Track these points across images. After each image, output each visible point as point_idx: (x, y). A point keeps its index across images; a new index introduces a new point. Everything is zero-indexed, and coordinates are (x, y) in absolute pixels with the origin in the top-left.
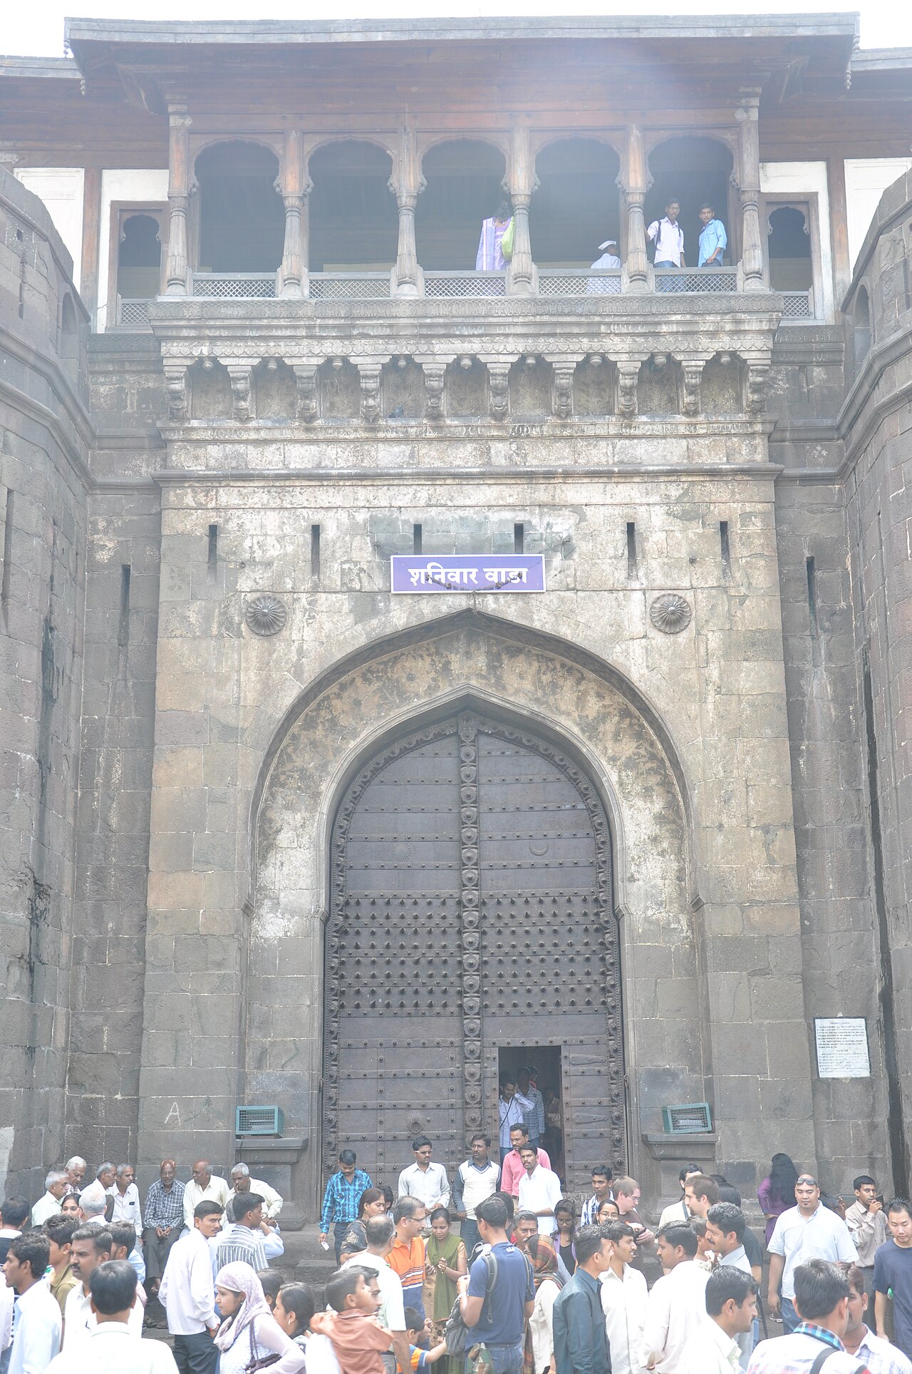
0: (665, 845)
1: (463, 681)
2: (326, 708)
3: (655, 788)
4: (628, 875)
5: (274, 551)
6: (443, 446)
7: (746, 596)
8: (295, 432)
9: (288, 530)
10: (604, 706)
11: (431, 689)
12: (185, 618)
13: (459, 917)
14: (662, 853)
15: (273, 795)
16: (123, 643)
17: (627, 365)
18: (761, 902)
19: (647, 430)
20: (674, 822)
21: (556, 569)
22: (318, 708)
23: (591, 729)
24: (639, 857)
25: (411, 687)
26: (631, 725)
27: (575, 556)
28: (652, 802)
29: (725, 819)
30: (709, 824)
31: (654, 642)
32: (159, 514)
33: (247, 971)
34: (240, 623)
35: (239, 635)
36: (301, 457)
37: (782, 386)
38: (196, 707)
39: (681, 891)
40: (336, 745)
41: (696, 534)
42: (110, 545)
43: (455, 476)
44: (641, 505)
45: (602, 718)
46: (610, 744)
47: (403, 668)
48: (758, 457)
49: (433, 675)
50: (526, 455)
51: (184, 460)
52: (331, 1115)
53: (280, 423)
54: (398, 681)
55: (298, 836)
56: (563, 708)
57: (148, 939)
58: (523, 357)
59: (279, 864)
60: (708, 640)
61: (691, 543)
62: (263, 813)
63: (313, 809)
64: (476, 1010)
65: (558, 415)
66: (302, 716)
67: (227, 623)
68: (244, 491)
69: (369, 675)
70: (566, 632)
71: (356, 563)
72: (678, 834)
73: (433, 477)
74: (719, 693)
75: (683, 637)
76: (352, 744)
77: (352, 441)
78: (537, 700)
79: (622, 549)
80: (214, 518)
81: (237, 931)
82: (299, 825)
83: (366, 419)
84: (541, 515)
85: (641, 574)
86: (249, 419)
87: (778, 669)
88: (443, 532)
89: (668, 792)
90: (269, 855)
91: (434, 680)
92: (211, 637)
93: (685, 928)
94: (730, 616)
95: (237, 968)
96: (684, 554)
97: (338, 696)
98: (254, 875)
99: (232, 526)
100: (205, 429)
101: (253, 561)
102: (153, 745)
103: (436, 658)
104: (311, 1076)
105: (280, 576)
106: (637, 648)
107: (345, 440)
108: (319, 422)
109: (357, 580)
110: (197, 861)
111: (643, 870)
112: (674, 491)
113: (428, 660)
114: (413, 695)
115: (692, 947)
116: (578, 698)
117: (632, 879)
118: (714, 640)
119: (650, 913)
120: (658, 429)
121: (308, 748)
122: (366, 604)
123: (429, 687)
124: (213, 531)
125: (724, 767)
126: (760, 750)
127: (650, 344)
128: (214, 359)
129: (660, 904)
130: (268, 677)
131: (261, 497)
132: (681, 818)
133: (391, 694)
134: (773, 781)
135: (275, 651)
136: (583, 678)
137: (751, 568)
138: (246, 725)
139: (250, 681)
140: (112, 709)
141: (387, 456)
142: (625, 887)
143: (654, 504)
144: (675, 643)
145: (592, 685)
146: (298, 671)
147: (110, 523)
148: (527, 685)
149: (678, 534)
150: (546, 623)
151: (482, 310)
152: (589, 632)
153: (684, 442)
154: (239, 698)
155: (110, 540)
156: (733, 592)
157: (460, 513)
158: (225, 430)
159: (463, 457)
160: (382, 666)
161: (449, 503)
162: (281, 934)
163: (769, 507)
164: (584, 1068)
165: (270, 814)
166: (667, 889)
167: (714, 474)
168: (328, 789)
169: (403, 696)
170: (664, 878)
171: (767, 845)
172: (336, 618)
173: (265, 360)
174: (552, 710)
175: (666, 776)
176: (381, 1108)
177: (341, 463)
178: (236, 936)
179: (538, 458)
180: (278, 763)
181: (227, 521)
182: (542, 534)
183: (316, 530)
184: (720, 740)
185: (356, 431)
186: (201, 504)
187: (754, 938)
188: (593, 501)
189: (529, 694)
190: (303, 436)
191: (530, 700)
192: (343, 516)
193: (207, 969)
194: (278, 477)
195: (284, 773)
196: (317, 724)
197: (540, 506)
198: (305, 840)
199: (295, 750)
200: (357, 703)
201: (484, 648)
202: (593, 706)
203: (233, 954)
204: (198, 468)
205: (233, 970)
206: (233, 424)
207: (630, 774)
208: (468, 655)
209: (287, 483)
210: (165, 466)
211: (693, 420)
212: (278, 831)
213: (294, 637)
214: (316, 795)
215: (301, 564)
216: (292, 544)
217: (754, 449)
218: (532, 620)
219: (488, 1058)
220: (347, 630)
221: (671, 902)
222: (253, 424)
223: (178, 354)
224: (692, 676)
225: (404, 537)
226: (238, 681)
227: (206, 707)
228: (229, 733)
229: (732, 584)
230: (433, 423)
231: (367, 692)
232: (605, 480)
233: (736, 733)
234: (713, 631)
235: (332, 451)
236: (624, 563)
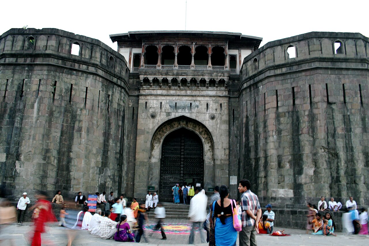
0: (211, 150)
1: (182, 125)
3: (209, 142)
4: (205, 155)
5: (155, 106)
6: (180, 91)
7: (224, 115)
9: (157, 103)
11: (177, 127)
12: (142, 115)
14: (210, 152)
15: (154, 141)
16: (133, 118)
17: (208, 80)
18: (223, 160)
19: (210, 89)
20: (212, 147)
21: (196, 110)
22: (161, 129)
23: (201, 133)
24: (207, 152)
25: (174, 126)
26: (206, 133)
27: (199, 108)
28: (209, 144)
29: (219, 147)
31: (210, 121)
32: (138, 100)
33: (149, 167)
34: (150, 116)
35: (150, 118)
36: (159, 92)
37: (231, 83)
38: (143, 129)
40: (163, 134)
41: (217, 105)
42: (131, 104)
43: (182, 95)
44: (209, 101)
45: (202, 131)
46: (203, 136)
47: (173, 123)
48: (227, 94)
50: (192, 93)
51: (142, 92)
52: (161, 187)
53: (156, 87)
54: (172, 125)
56: (197, 130)
57: (136, 162)
58: (192, 78)
59: (154, 151)
63: (160, 143)
65: (197, 87)
66: (158, 130)
67: (148, 116)
68: (151, 97)
70: (197, 119)
71: (167, 108)
73: (179, 95)
74: (219, 129)
75: (214, 120)
76: (166, 134)
77: (167, 90)
78: (193, 129)
79: (206, 107)
80: (146, 101)
81: (148, 161)
82: (157, 146)
83: (169, 86)
84: (194, 102)
85: (208, 111)
87: (228, 126)
88: (180, 104)
89: (211, 143)
91: (178, 125)
92: (145, 118)
93: (212, 163)
94: (221, 118)
96: (215, 108)
97: (164, 127)
98: (151, 153)
99: (149, 102)
100: (146, 87)
101: (152, 107)
102: (137, 134)
103: (178, 122)
104: (158, 181)
105: (156, 110)
106: (207, 122)
108: (162, 87)
109: (167, 110)
110: (143, 151)
111: (207, 154)
112: (214, 99)
116: (199, 128)
118: (219, 121)
120: (212, 89)
121: (159, 135)
122: (168, 114)
124: (146, 103)
125: (219, 140)
126: (224, 138)
127: (211, 77)
128: (147, 78)
129: (209, 159)
130: (154, 124)
131: (153, 98)
134: (226, 142)
135: (154, 121)
137: (225, 110)
138: (150, 131)
139: (151, 125)
140: (131, 128)
141: (172, 92)
143: (211, 101)
145: (201, 127)
146: (158, 124)
147: (131, 101)
148: (192, 126)
149: (214, 105)
150: (195, 118)
151: (186, 72)
152: (200, 119)
153: (216, 91)
154: (149, 128)
157: (182, 101)
158: (148, 88)
159: (183, 93)
160: (170, 123)
162: (154, 161)
163: (228, 102)
165: (153, 144)
166: (210, 157)
167: (220, 96)
168: (162, 141)
169: (173, 128)
170: (210, 155)
171: (225, 151)
172: (164, 116)
173: (154, 78)
174: (195, 130)
175: (211, 140)
177: (165, 93)
179: (194, 93)
182: (194, 104)
183: (161, 103)
184: (219, 136)
185: (167, 88)
186: (145, 99)
187: (222, 164)
188: (202, 100)
190: (160, 89)
192: (165, 101)
193: (144, 166)
194: (156, 95)
195: (155, 138)
196: (161, 131)
197: (194, 100)
198: (158, 148)
199: (157, 135)
200: (166, 128)
201: (185, 122)
202: (201, 130)
203: (148, 164)
204: (144, 93)
206: (150, 87)
207: (206, 140)
208: (183, 122)
210: (139, 93)
211: (217, 88)
212: (154, 147)
213: (157, 119)
215: (159, 108)
216: (158, 105)
217: (226, 93)
218: (192, 117)
220: (165, 118)
221: (211, 159)
222: (152, 87)
223: (142, 77)
224: (215, 126)
225: (174, 104)
226: (149, 125)
227: (145, 129)
228: (148, 132)
229: (222, 113)
230: (179, 87)
231: (168, 127)
232: (204, 97)
233: (221, 135)
235: (164, 91)
236: (206, 109)
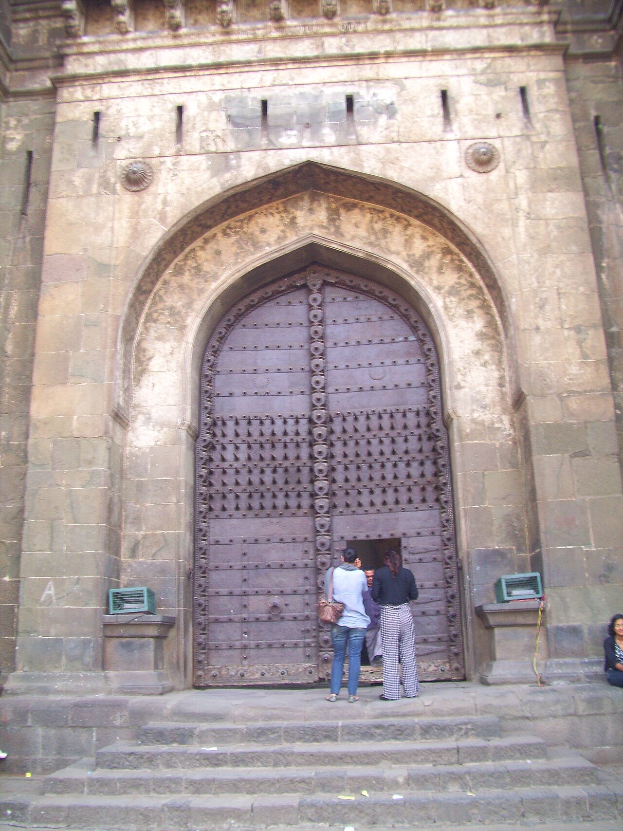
0: (487, 357)
1: (307, 231)
2: (193, 258)
3: (476, 310)
4: (456, 384)
5: (145, 127)
6: (286, 43)
7: (546, 142)
8: (165, 40)
9: (157, 111)
10: (429, 246)
11: (280, 239)
12: (71, 183)
13: (310, 433)
14: (485, 364)
15: (146, 329)
16: (23, 213)
18: (577, 392)
19: (453, 22)
20: (493, 338)
21: (382, 127)
22: (186, 258)
23: (418, 264)
24: (465, 368)
25: (263, 238)
26: (452, 260)
27: (398, 116)
28: (473, 322)
29: (540, 322)
30: (527, 327)
31: (469, 180)
32: (55, 108)
34: (115, 183)
35: (114, 192)
36: (169, 58)
38: (76, 251)
39: (503, 395)
40: (200, 287)
41: (500, 96)
42: (18, 137)
43: (294, 61)
44: (452, 76)
45: (427, 255)
46: (435, 276)
47: (257, 223)
48: (547, 38)
49: (282, 228)
50: (354, 46)
51: (73, 67)
52: (202, 600)
53: (153, 34)
54: (252, 234)
55: (167, 361)
56: (393, 248)
57: (31, 441)
59: (151, 385)
60: (515, 176)
61: (496, 103)
62: (139, 344)
63: (180, 339)
64: (326, 509)
65: (380, 13)
66: (172, 266)
67: (106, 184)
68: (122, 85)
69: (228, 231)
70: (393, 175)
71: (212, 131)
72: (497, 348)
73: (276, 62)
74: (529, 218)
75: (494, 176)
76: (214, 285)
77: (211, 44)
78: (371, 244)
79: (438, 109)
80: (98, 107)
81: (106, 433)
82: (168, 352)
83: (222, 24)
84: (368, 88)
85: (455, 127)
86: (127, 32)
87: (578, 198)
88: (286, 104)
89: (488, 314)
90: (143, 378)
91: (283, 231)
92: (91, 195)
93: (508, 426)
94: (534, 158)
95: (106, 465)
96: (491, 111)
97: (202, 248)
98: (128, 392)
99: (112, 111)
100: (94, 43)
101: (128, 136)
102: (41, 282)
103: (284, 215)
104: (179, 564)
105: (150, 145)
106: (454, 186)
107: (205, 44)
108: (183, 31)
109: (213, 144)
110: (73, 375)
111: (468, 379)
112: (479, 65)
113: (278, 216)
114: (264, 244)
115: (515, 443)
116: (406, 241)
117: (459, 387)
118: (521, 177)
119: (476, 415)
120: (462, 21)
121: (176, 291)
123: (279, 238)
124: (97, 116)
125: (537, 278)
126: (568, 264)
129: (484, 407)
130: (138, 223)
131: (136, 88)
132: (499, 335)
133: (247, 244)
134: (582, 289)
135: (143, 202)
136: (409, 225)
137: (548, 120)
138: (118, 262)
139: (122, 228)
140: (13, 261)
141: (238, 53)
142: (453, 395)
143: (463, 75)
144: (488, 180)
145: (418, 230)
146: (162, 218)
147: (19, 121)
148: (362, 232)
149: (485, 98)
150: (375, 169)
152: (412, 174)
153: (485, 32)
154: (112, 241)
155: (18, 134)
156: (534, 139)
157: (300, 89)
158: (109, 42)
159: (302, 48)
160: (239, 224)
161: (291, 83)
162: (152, 444)
163: (560, 75)
164: (421, 556)
165: (145, 345)
166: (491, 394)
167: (511, 49)
168: (194, 322)
169: (256, 245)
170: (487, 385)
171: (580, 343)
172: (195, 174)
174: (383, 251)
175: (485, 300)
176: (245, 594)
177: (202, 59)
178: (105, 437)
179: (362, 46)
180: (152, 304)
181: (108, 108)
182: (369, 102)
183: (180, 110)
184: (532, 256)
185: (214, 35)
186: (88, 97)
187: (573, 424)
188: (411, 75)
189: (364, 240)
190: (171, 42)
191: (365, 244)
192: (203, 98)
193: (79, 466)
194: (150, 71)
195: (156, 311)
196: (185, 271)
197: (367, 81)
198: (173, 365)
199: (166, 292)
200: (218, 253)
201: (324, 205)
202: (419, 247)
203: (102, 453)
204: (86, 71)
205: (101, 467)
206: (116, 37)
207: (453, 299)
208: (311, 211)
209: (158, 76)
210: (61, 71)
211: (492, 12)
212: (150, 359)
213: (160, 191)
214: (183, 328)
215: (167, 135)
216: (160, 120)
217: (542, 35)
218: (363, 167)
219: (337, 550)
220: (205, 183)
221: (494, 406)
222: (130, 36)
224: (504, 206)
225: (253, 110)
226: (112, 228)
227: (85, 250)
228: (103, 268)
229: (533, 133)
230: (276, 25)
231: (226, 244)
232: (420, 58)
233: (545, 251)
234: (520, 170)
235: (194, 52)
236: (440, 119)
